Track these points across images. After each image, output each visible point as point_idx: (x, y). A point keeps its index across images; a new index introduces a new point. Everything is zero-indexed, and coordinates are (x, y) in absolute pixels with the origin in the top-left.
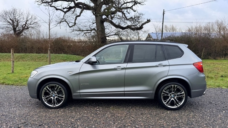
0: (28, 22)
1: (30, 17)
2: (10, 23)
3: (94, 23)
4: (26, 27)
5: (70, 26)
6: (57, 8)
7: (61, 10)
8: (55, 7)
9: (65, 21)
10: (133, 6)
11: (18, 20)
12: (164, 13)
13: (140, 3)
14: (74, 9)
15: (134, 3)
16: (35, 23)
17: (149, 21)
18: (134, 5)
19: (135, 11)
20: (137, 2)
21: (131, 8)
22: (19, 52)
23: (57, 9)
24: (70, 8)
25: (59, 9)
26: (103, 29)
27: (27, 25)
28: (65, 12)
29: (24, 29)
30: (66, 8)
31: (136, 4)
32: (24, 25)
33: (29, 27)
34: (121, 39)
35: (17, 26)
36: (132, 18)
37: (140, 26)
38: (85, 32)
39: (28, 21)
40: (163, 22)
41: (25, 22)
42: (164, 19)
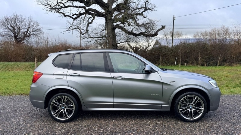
0: (30, 30)
1: (32, 24)
2: (11, 30)
3: (104, 30)
4: (28, 34)
5: (83, 33)
6: (65, 14)
7: (70, 16)
8: (63, 13)
9: (78, 28)
10: (143, 12)
11: (20, 27)
12: (174, 19)
13: (150, 9)
14: (84, 15)
15: (144, 9)
16: (37, 30)
17: (163, 27)
18: (145, 11)
19: (145, 17)
20: (148, 8)
21: (141, 14)
22: (27, 61)
23: (65, 16)
24: (81, 14)
25: (68, 16)
26: (114, 36)
27: (28, 32)
28: (74, 19)
29: (25, 36)
30: (75, 14)
31: (147, 10)
32: (26, 32)
33: (31, 34)
34: (130, 46)
35: (19, 33)
36: (143, 24)
37: (155, 32)
38: (97, 39)
39: (30, 27)
40: (173, 28)
41: (27, 29)
42: (174, 25)
